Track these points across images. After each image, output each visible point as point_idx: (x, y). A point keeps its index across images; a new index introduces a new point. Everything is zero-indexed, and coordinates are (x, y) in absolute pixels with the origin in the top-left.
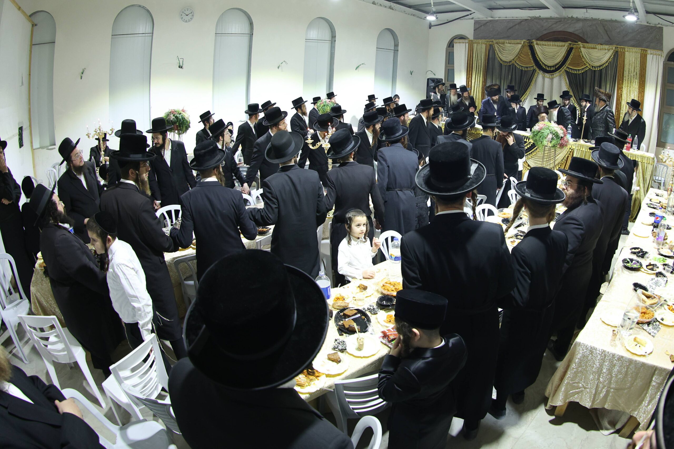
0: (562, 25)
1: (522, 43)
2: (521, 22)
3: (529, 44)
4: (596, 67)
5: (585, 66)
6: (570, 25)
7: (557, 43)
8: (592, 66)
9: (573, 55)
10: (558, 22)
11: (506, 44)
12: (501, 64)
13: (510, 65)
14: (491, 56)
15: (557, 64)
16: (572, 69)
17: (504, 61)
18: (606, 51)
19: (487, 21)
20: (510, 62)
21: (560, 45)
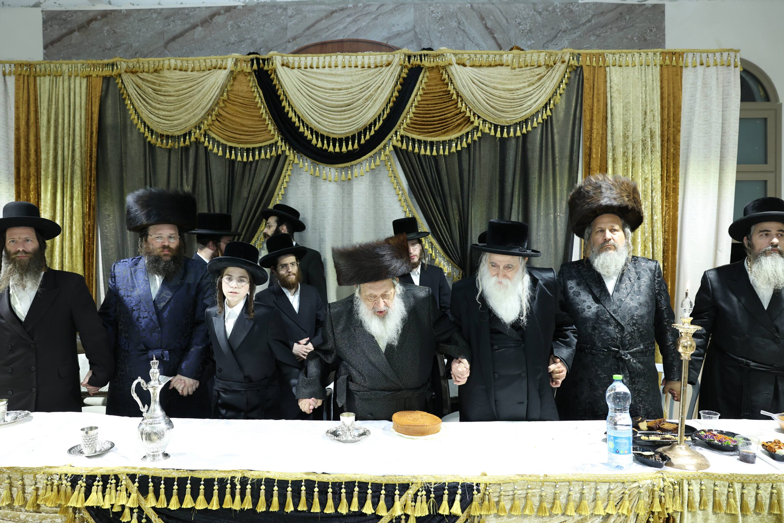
0: (349, 20)
1: (230, 64)
2: (212, 16)
3: (255, 67)
4: (509, 127)
5: (469, 129)
6: (376, 18)
7: (360, 58)
8: (496, 126)
9: (421, 92)
10: (335, 11)
11: (166, 73)
12: (152, 147)
13: (186, 149)
14: (109, 120)
15: (365, 130)
16: (420, 141)
17: (162, 136)
18: (542, 70)
19: (91, 14)
20: (185, 136)
21: (372, 61)
